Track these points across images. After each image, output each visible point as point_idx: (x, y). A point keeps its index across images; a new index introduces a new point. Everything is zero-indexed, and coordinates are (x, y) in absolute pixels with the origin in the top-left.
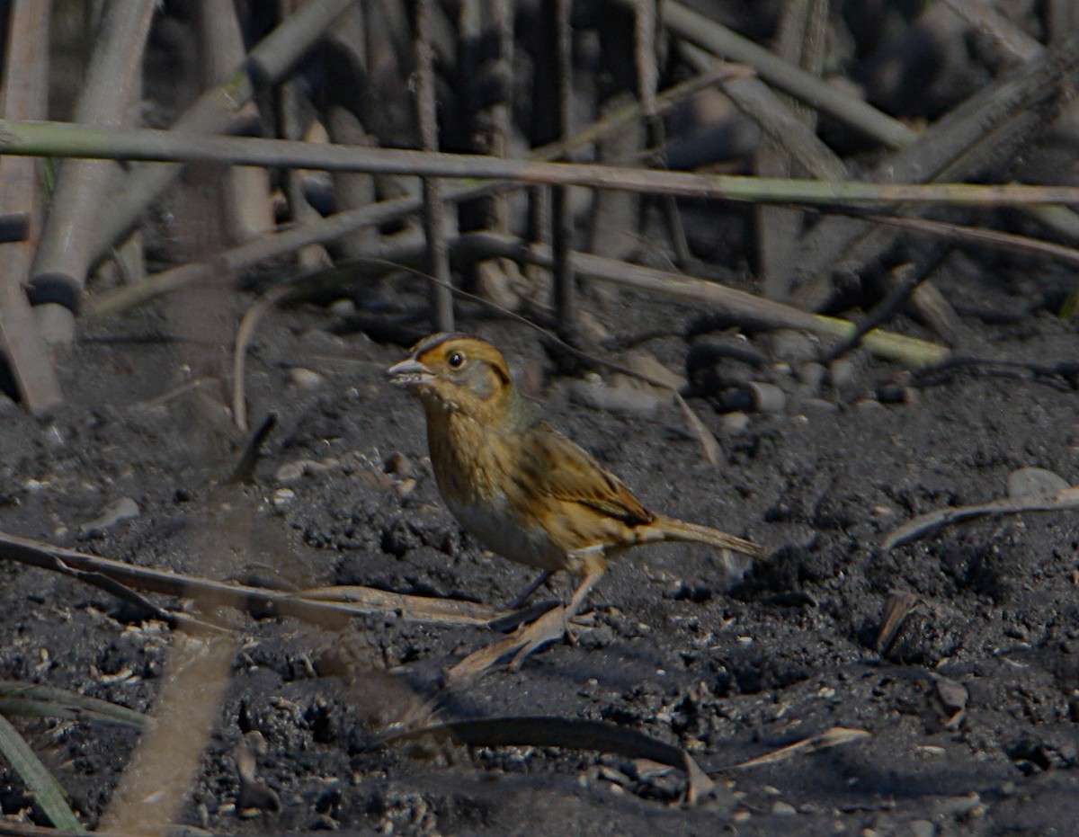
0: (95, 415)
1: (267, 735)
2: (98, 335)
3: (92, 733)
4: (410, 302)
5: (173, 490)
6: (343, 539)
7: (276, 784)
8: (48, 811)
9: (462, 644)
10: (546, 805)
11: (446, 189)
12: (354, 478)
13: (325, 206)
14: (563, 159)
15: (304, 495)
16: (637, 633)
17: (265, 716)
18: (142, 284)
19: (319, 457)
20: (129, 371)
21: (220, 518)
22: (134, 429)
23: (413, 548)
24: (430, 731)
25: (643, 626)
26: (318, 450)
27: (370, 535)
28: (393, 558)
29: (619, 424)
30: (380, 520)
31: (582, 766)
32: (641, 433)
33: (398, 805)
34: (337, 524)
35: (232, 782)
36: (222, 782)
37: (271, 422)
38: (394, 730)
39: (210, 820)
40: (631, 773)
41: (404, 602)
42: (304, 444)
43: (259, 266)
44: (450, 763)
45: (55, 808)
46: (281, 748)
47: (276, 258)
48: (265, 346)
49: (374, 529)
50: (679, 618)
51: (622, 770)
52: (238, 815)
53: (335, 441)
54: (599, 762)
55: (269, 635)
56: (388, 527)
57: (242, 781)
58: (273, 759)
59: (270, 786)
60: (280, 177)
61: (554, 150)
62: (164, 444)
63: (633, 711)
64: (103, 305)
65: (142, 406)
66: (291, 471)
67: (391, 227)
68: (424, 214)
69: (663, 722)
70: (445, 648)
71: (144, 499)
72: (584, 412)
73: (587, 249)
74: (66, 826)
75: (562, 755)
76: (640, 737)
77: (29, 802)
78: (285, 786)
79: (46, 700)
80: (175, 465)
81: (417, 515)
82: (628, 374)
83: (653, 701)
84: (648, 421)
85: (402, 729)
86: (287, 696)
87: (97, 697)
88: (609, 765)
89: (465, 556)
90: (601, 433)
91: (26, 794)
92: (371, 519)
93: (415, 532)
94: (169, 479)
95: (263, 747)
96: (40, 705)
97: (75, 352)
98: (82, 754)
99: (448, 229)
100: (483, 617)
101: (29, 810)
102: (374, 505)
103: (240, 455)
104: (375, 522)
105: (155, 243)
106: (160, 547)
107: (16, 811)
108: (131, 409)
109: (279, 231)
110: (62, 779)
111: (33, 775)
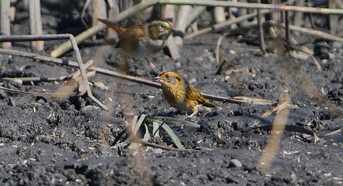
0: (187, 60)
1: (224, 128)
2: (188, 43)
3: (186, 128)
4: (255, 36)
5: (204, 76)
6: (240, 86)
7: (226, 139)
8: (177, 145)
9: (266, 109)
10: (284, 143)
11: (263, 12)
12: (242, 73)
13: (236, 15)
14: (288, 5)
15: (232, 77)
16: (303, 106)
17: (223, 124)
18: (197, 32)
19: (235, 69)
20: (194, 51)
21: (214, 82)
22: (196, 63)
23: (255, 88)
24: (259, 127)
25: (304, 105)
26: (235, 68)
27: (246, 86)
28: (251, 91)
29: (300, 62)
30: (248, 82)
31: (291, 135)
32: (304, 64)
33: (252, 143)
34: (239, 83)
35: (216, 139)
36: (214, 138)
37: (225, 62)
38: (251, 127)
39: (211, 147)
40: (302, 137)
41: (253, 100)
42: (232, 66)
43: (222, 28)
44: (263, 134)
45: (178, 144)
46: (227, 131)
47: (226, 26)
48: (223, 45)
49: (247, 85)
50: (312, 103)
51: (300, 136)
52: (217, 145)
53: (239, 66)
54: (295, 134)
55: (224, 107)
56: (250, 84)
57: (218, 138)
58: (225, 134)
59: (224, 139)
60: (227, 9)
61: (286, 3)
62: (202, 66)
63: (302, 123)
64: (189, 37)
65: (197, 58)
66: (229, 72)
67: (251, 20)
68: (258, 16)
69: (309, 125)
70: (262, 110)
71: (198, 78)
72: (292, 59)
73: (293, 24)
74: (181, 148)
75: (287, 133)
76: (304, 129)
77: (173, 143)
78: (228, 139)
79: (176, 121)
80: (204, 71)
81: (256, 81)
82: (302, 51)
83: (306, 121)
84: (306, 61)
85: (253, 127)
86: (228, 120)
87: (187, 120)
88: (297, 135)
89: (266, 90)
90: (296, 64)
91: (172, 141)
92: (246, 82)
93: (256, 85)
94: (203, 74)
95: (223, 131)
96: (175, 122)
97: (183, 47)
98: (184, 133)
99: (263, 20)
100: (270, 103)
101: (173, 145)
102: (247, 79)
103: (218, 69)
104: (247, 83)
105: (199, 23)
106: (201, 88)
107: (170, 145)
108: (195, 59)
109: (226, 21)
110: (180, 138)
111: (173, 137)
